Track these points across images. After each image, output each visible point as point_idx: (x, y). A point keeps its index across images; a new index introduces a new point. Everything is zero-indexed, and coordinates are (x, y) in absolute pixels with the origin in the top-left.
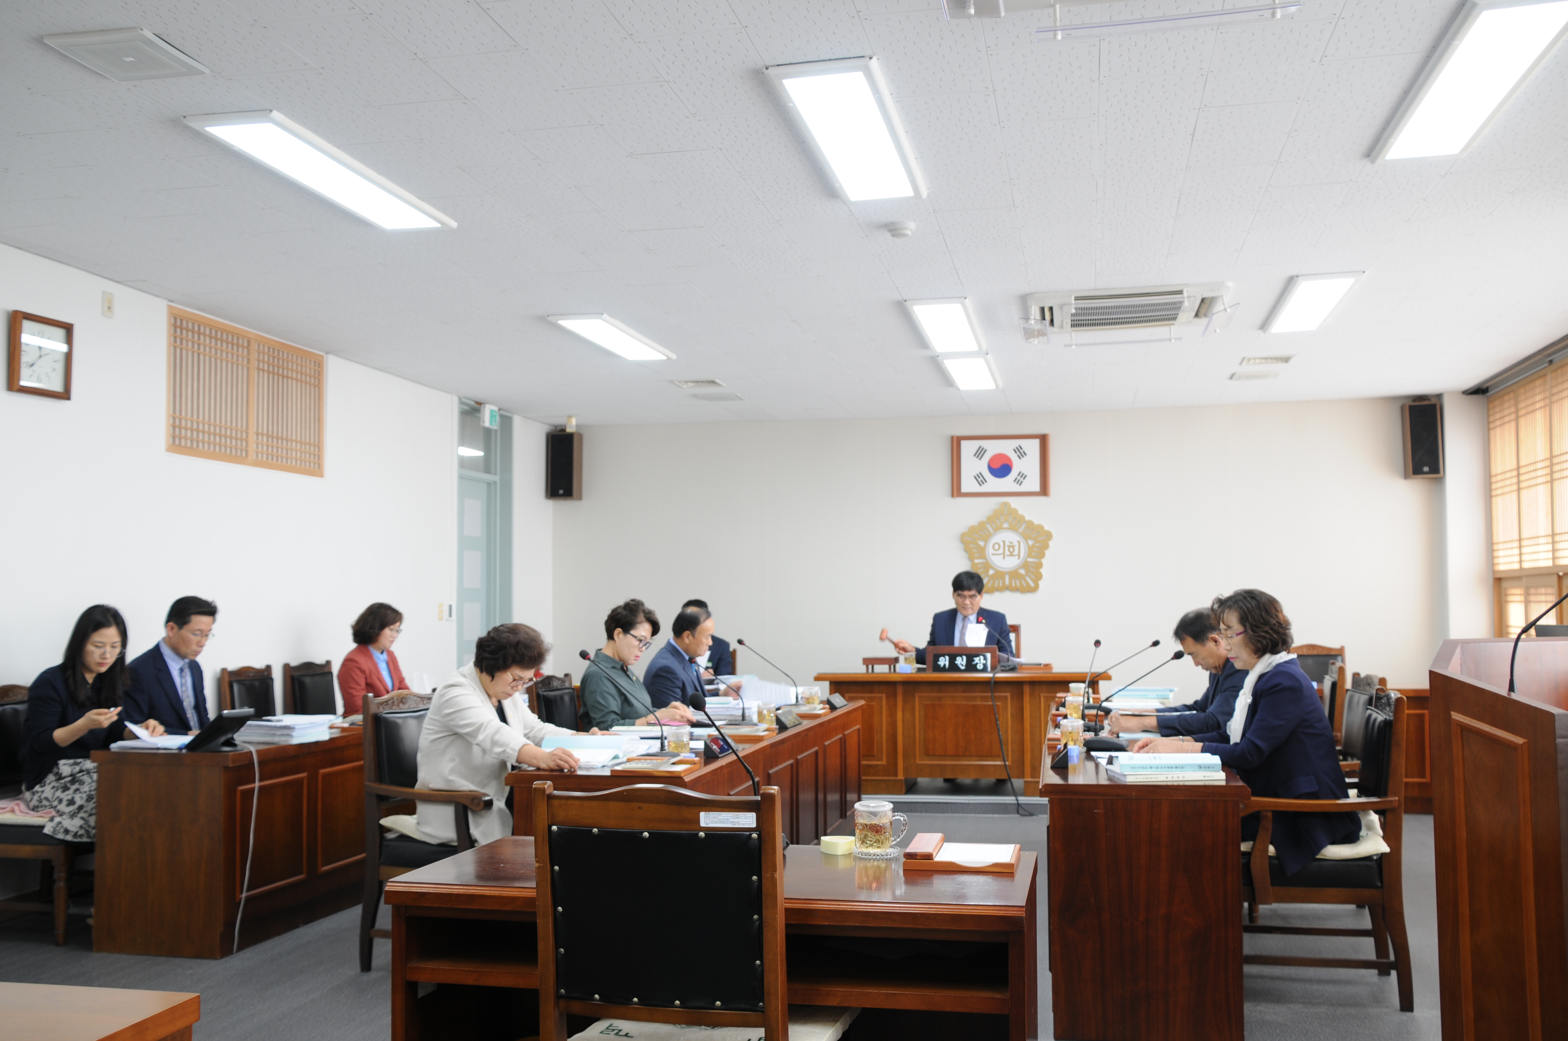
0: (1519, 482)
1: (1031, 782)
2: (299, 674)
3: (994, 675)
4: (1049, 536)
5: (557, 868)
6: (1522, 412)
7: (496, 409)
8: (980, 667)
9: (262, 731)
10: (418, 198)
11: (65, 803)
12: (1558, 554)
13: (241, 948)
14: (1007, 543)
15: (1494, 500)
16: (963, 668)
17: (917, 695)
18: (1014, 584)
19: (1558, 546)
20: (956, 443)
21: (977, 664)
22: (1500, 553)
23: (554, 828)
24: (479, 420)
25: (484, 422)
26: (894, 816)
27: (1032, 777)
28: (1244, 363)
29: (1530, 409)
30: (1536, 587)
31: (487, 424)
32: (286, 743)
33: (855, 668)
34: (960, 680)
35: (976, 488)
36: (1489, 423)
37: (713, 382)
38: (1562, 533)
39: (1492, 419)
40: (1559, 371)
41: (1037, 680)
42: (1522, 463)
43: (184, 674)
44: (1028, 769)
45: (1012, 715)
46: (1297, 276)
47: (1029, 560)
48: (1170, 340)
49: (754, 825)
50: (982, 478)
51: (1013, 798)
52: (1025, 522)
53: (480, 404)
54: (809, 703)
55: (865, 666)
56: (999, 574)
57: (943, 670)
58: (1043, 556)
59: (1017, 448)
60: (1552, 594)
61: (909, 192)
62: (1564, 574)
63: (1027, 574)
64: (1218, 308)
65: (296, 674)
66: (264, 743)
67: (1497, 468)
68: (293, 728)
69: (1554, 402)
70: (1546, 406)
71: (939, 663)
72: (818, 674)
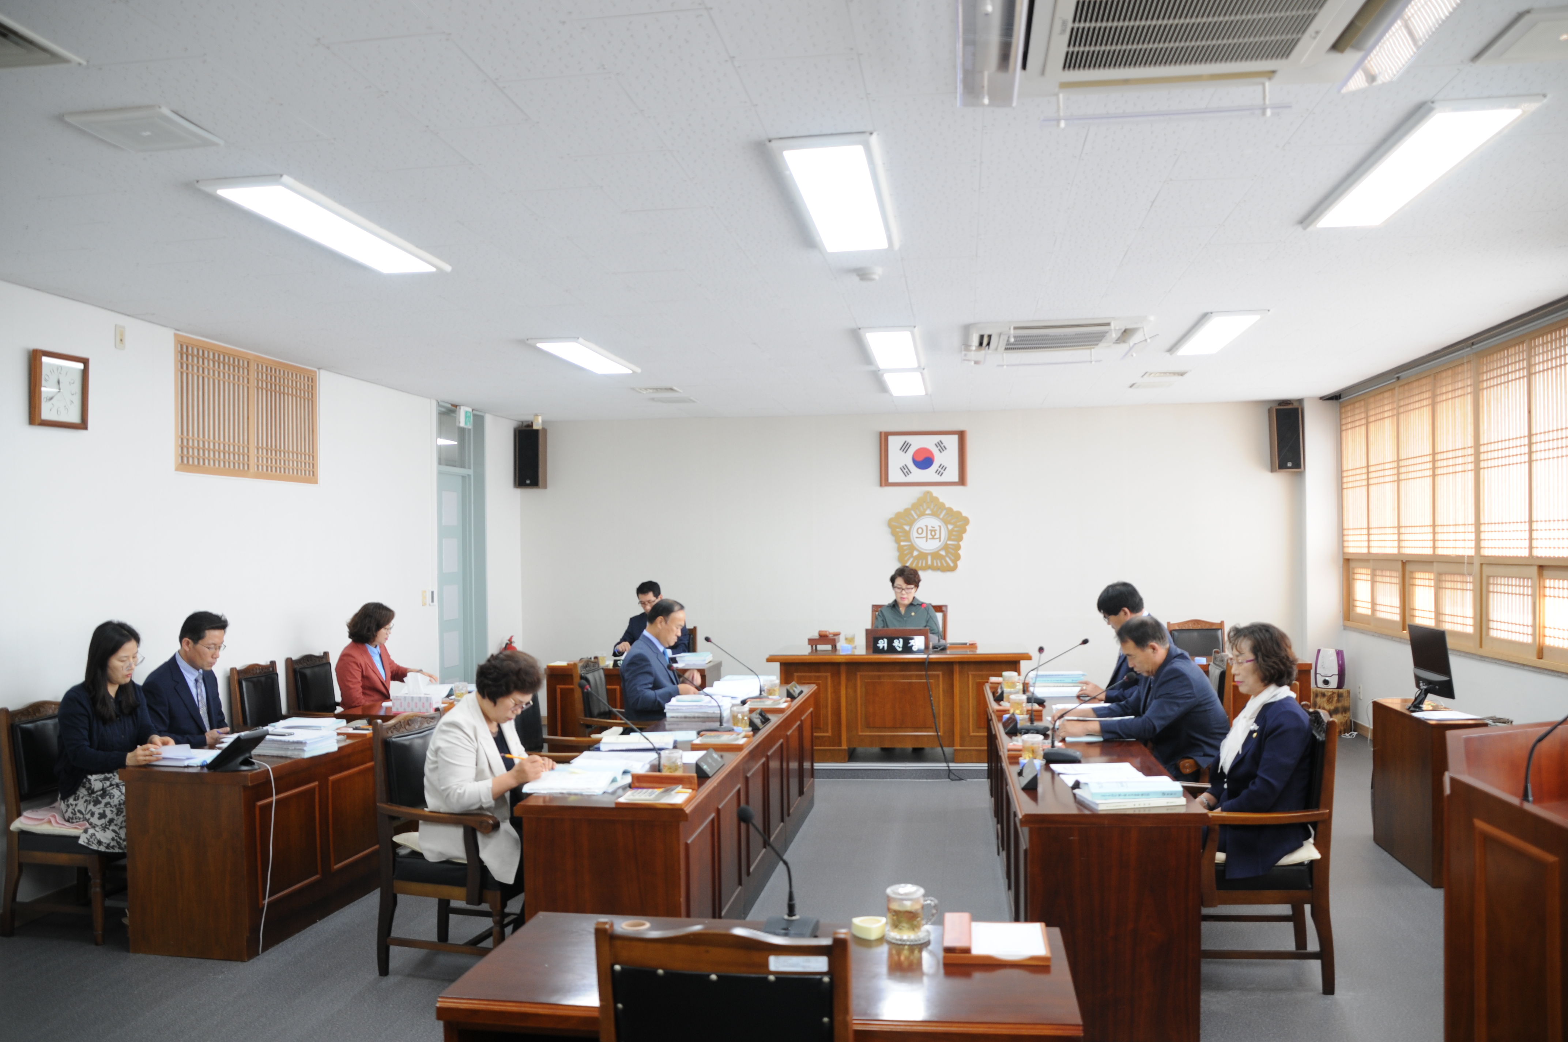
0: (1368, 479)
1: (960, 750)
2: (301, 666)
4: (966, 521)
5: (620, 1006)
6: (1372, 419)
7: (470, 410)
8: (915, 649)
9: (276, 745)
10: (417, 247)
11: (96, 816)
12: (1403, 544)
13: (263, 951)
14: (930, 528)
15: (1345, 491)
16: (900, 650)
17: (859, 674)
18: (935, 565)
19: (1403, 537)
20: (884, 438)
22: (1350, 538)
23: (617, 967)
24: (455, 420)
25: (459, 422)
26: (925, 901)
27: (961, 746)
28: (1146, 376)
29: (1379, 416)
30: (1382, 570)
31: (462, 424)
32: (299, 757)
33: (801, 649)
34: (897, 661)
35: (902, 479)
36: (1341, 425)
37: (671, 389)
38: (1407, 527)
39: (1344, 422)
40: (1406, 387)
41: (966, 660)
42: (1371, 463)
44: (957, 739)
45: (944, 691)
46: (1211, 313)
47: (949, 542)
48: (1091, 362)
49: (826, 969)
50: (907, 470)
51: (945, 765)
52: (945, 508)
53: (456, 406)
54: (770, 694)
55: (810, 646)
56: (923, 556)
57: (882, 651)
58: (961, 539)
59: (938, 443)
60: (1396, 577)
61: (884, 245)
62: (1407, 561)
63: (947, 555)
64: (1136, 338)
65: (297, 667)
66: (278, 757)
67: (1348, 464)
68: (305, 743)
69: (1402, 413)
70: (1394, 415)
71: (878, 645)
72: (769, 656)
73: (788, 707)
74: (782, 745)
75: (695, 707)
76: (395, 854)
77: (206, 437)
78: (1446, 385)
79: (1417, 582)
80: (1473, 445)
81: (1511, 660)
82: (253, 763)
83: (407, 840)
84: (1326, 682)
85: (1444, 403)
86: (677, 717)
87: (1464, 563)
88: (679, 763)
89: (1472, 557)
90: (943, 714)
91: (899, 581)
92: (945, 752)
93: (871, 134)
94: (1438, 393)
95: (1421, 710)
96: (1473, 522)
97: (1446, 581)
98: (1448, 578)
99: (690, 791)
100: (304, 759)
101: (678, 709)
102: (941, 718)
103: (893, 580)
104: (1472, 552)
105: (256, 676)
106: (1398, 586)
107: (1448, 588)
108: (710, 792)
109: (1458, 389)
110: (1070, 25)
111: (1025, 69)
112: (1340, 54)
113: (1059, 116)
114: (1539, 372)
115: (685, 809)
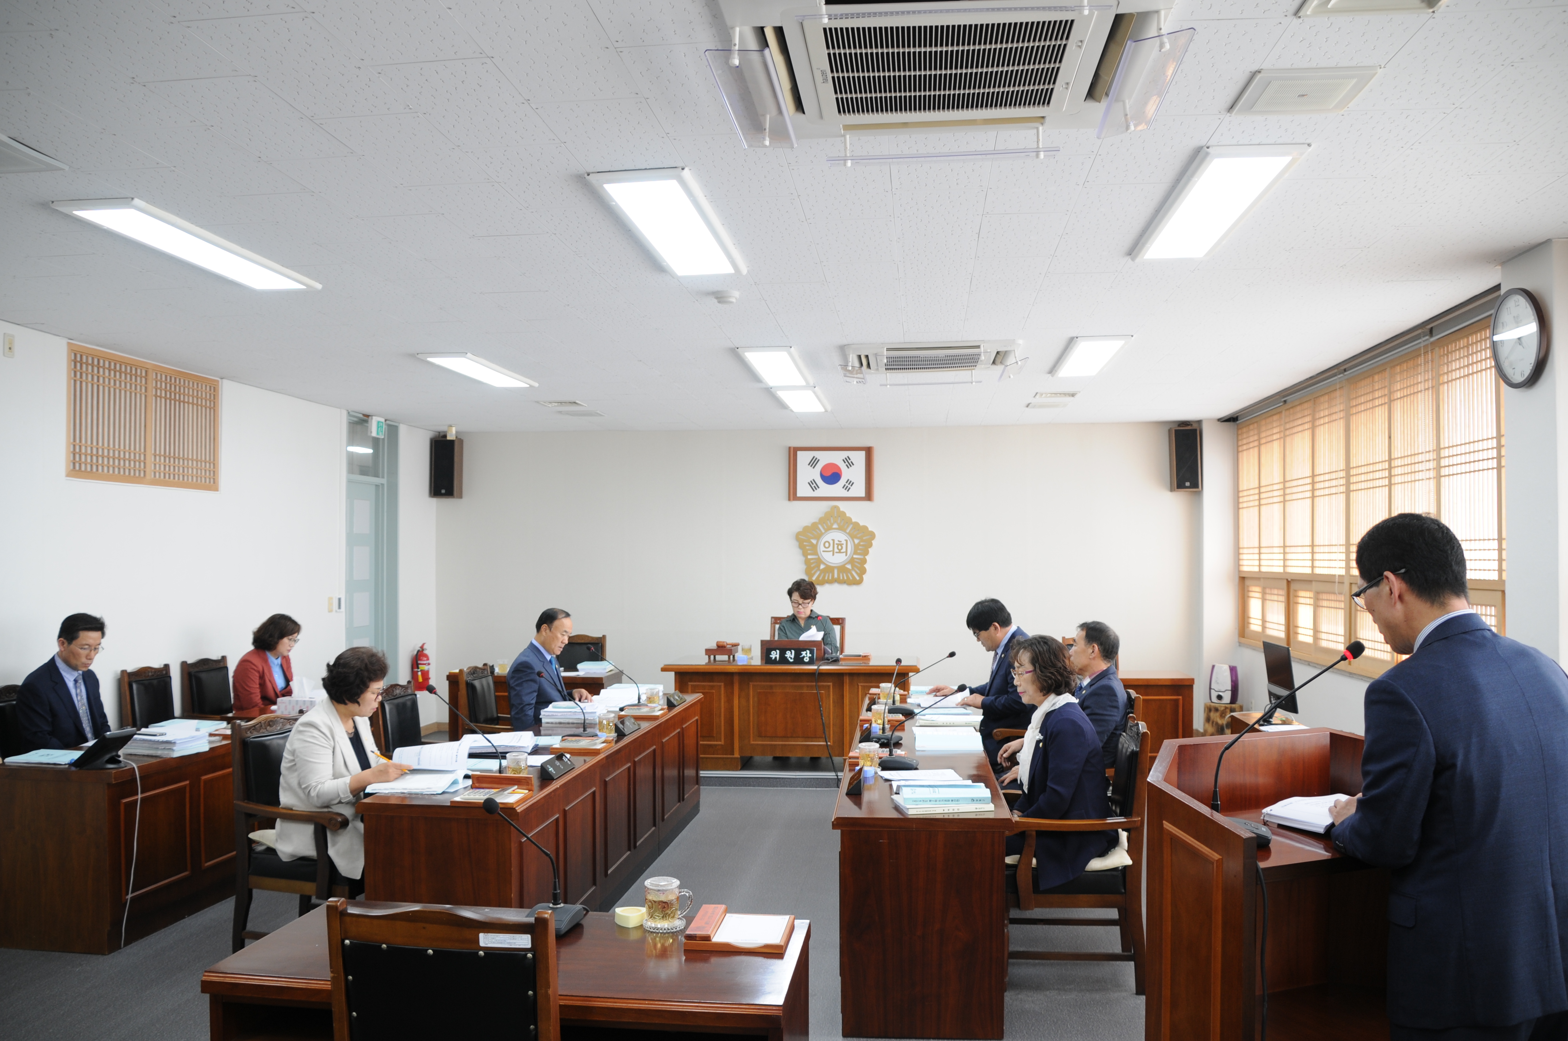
0: (1260, 499)
2: (196, 670)
3: (818, 667)
4: (872, 535)
5: (350, 977)
6: (1263, 441)
7: (383, 420)
8: (806, 660)
9: (146, 745)
10: (282, 266)
12: (1288, 563)
13: (125, 945)
14: (836, 542)
15: (1241, 511)
16: (792, 660)
17: (751, 684)
18: (841, 578)
19: (1288, 556)
20: (793, 453)
21: (804, 657)
22: (1245, 557)
23: (347, 942)
24: (367, 430)
25: (371, 432)
28: (1037, 396)
29: (1269, 439)
30: (1271, 588)
31: (374, 434)
32: (169, 757)
33: (698, 659)
34: (789, 671)
35: (810, 493)
36: (1238, 446)
37: (575, 403)
38: (1292, 546)
39: (1240, 443)
40: (1291, 410)
41: (856, 672)
42: (1262, 484)
43: (78, 684)
45: (834, 702)
46: (1077, 338)
47: (855, 556)
48: (972, 383)
49: (529, 946)
50: (815, 485)
51: (834, 774)
52: (852, 523)
53: (368, 416)
54: (650, 702)
55: (707, 656)
56: (829, 569)
57: (774, 662)
58: (867, 553)
59: (846, 459)
60: (1283, 595)
61: (731, 270)
62: (1292, 580)
63: (853, 569)
64: (1011, 360)
65: (193, 670)
66: (148, 756)
67: (1243, 485)
68: (175, 743)
69: (1287, 436)
70: (1281, 438)
71: (771, 656)
72: (665, 665)
73: (663, 715)
74: (654, 750)
75: (569, 714)
76: (251, 850)
77: (100, 444)
78: (1323, 410)
79: (1301, 600)
80: (1344, 468)
82: (120, 762)
83: (264, 837)
84: (1220, 697)
85: (1322, 427)
86: (552, 723)
87: (1336, 582)
88: (523, 765)
89: (1343, 576)
90: (833, 724)
91: (796, 595)
92: (834, 762)
93: (683, 169)
94: (1317, 417)
95: (1270, 723)
96: (1344, 543)
97: (1323, 600)
98: (1325, 596)
99: (527, 791)
100: (173, 758)
101: (553, 715)
102: (832, 729)
103: (790, 593)
104: (1342, 572)
105: (148, 678)
106: (1284, 604)
107: (1325, 607)
108: (551, 793)
109: (1333, 414)
110: (830, 75)
111: (804, 113)
112: (1098, 103)
113: (846, 156)
114: (1398, 399)
115: (517, 809)
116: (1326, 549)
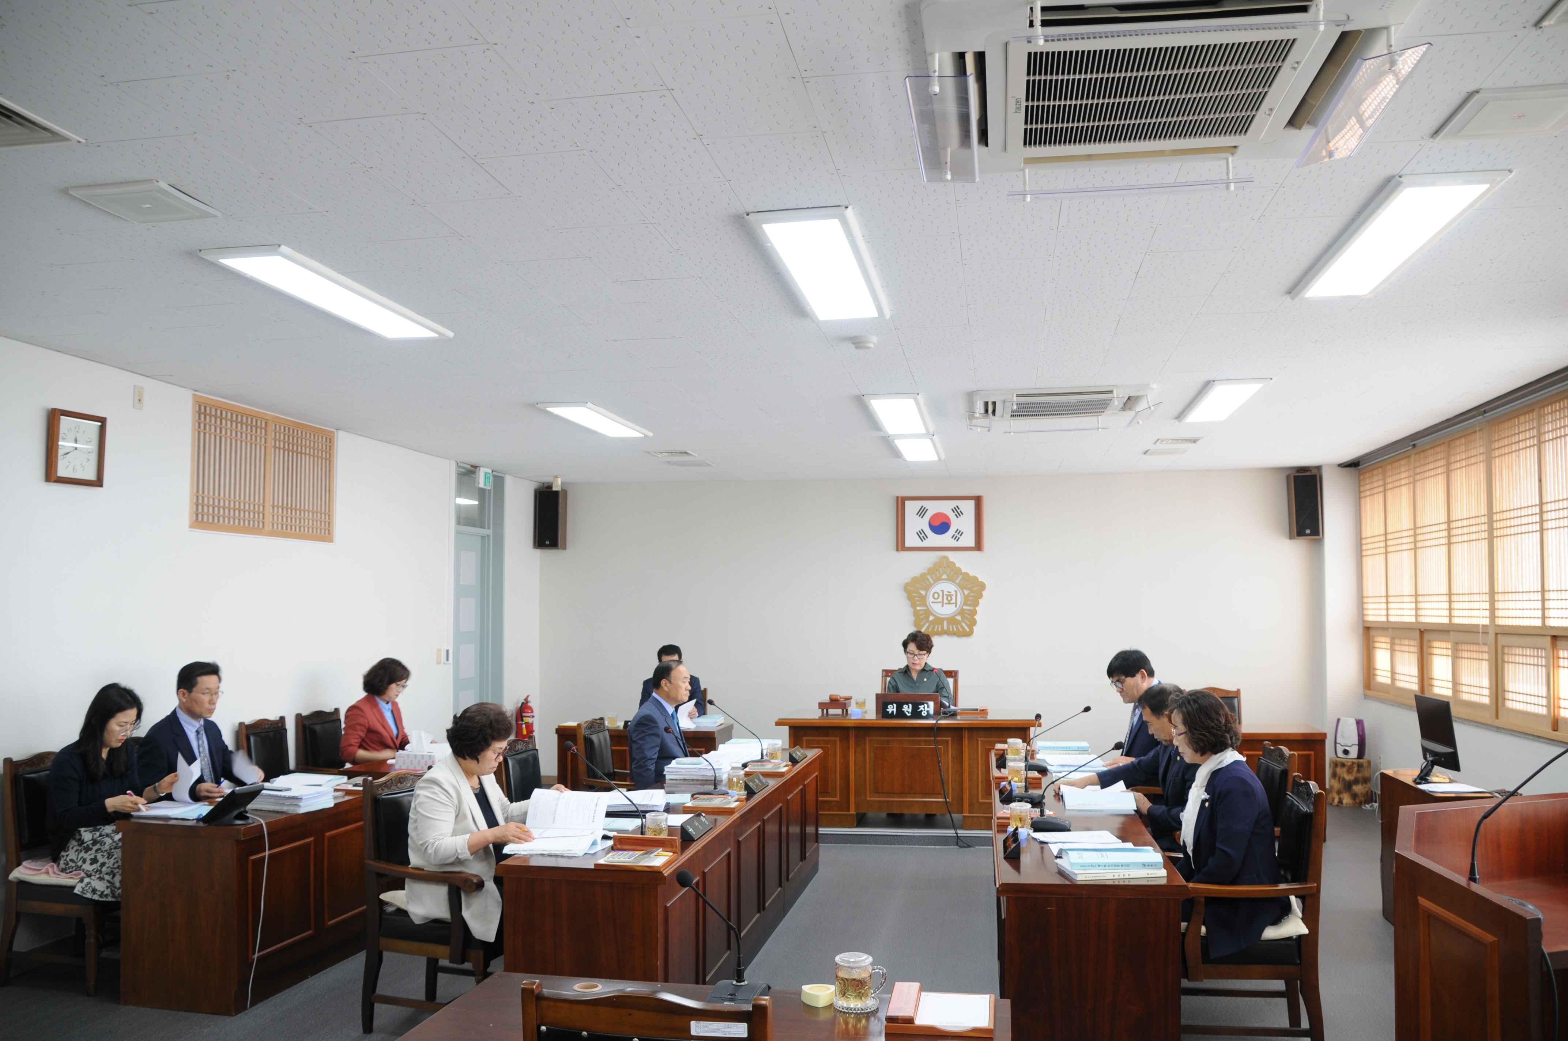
0: (1386, 547)
1: (969, 816)
2: (311, 722)
3: (937, 721)
4: (983, 586)
6: (1389, 486)
7: (490, 471)
8: (924, 714)
9: (272, 800)
10: (418, 313)
12: (1421, 612)
13: (252, 1006)
14: (946, 593)
15: (1364, 559)
16: (909, 715)
17: (867, 739)
18: (951, 630)
19: (1420, 606)
20: (901, 503)
21: (922, 711)
22: (1370, 606)
23: (543, 1028)
24: (474, 481)
25: (479, 483)
26: (873, 970)
27: (969, 813)
28: (1158, 443)
29: (1397, 484)
30: (1401, 639)
31: (481, 485)
32: (295, 813)
33: (811, 713)
34: (907, 726)
35: (918, 543)
36: (1360, 492)
37: (686, 453)
38: (1424, 595)
39: (1362, 489)
40: (1422, 455)
41: (975, 726)
42: (1389, 530)
44: (966, 805)
45: (953, 757)
46: (1214, 381)
47: (964, 607)
48: (1098, 429)
49: (745, 1035)
50: (923, 535)
51: (953, 831)
52: (962, 573)
53: (476, 467)
54: (773, 758)
55: (820, 710)
56: (939, 620)
57: (891, 716)
58: (977, 604)
59: (955, 508)
60: (1415, 646)
61: (874, 314)
62: (1425, 630)
63: (963, 620)
64: (1141, 406)
65: (308, 723)
66: (274, 812)
67: (1367, 532)
68: (301, 799)
69: (1418, 480)
70: (1411, 483)
71: (888, 710)
72: (779, 719)
73: (788, 772)
74: (780, 808)
75: (694, 770)
76: (382, 911)
77: (222, 495)
78: (1460, 453)
79: (1435, 651)
80: (1486, 513)
81: (1526, 732)
82: (248, 818)
83: (394, 898)
84: (1346, 752)
85: (1459, 470)
86: (676, 780)
87: (1479, 632)
88: (664, 825)
89: (1487, 626)
90: (952, 780)
91: (912, 647)
92: (953, 819)
93: (846, 208)
94: (1453, 461)
95: (1427, 782)
96: (1488, 592)
97: (1462, 650)
98: (1465, 647)
99: (671, 854)
100: (299, 814)
101: (677, 772)
102: (950, 785)
103: (905, 644)
104: (1486, 622)
105: (264, 731)
106: (1416, 655)
107: (1465, 658)
108: (694, 855)
109: (1471, 457)
110: (1024, 104)
111: (987, 145)
112: (1298, 131)
113: (1025, 190)
114: (1549, 440)
115: (664, 872)
116: (1466, 598)
